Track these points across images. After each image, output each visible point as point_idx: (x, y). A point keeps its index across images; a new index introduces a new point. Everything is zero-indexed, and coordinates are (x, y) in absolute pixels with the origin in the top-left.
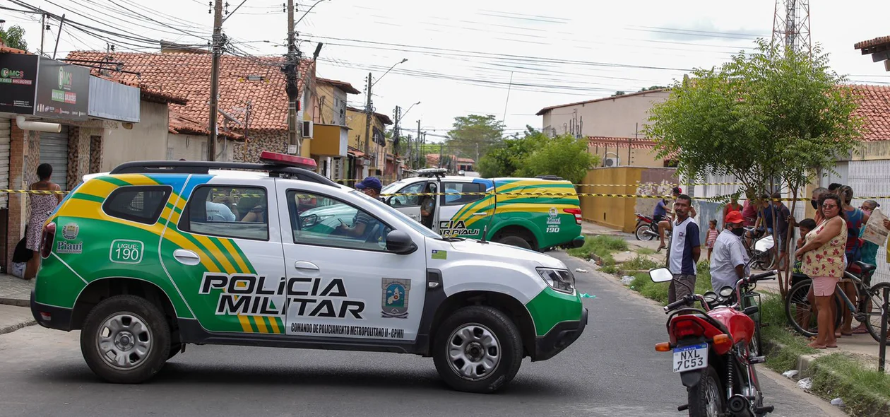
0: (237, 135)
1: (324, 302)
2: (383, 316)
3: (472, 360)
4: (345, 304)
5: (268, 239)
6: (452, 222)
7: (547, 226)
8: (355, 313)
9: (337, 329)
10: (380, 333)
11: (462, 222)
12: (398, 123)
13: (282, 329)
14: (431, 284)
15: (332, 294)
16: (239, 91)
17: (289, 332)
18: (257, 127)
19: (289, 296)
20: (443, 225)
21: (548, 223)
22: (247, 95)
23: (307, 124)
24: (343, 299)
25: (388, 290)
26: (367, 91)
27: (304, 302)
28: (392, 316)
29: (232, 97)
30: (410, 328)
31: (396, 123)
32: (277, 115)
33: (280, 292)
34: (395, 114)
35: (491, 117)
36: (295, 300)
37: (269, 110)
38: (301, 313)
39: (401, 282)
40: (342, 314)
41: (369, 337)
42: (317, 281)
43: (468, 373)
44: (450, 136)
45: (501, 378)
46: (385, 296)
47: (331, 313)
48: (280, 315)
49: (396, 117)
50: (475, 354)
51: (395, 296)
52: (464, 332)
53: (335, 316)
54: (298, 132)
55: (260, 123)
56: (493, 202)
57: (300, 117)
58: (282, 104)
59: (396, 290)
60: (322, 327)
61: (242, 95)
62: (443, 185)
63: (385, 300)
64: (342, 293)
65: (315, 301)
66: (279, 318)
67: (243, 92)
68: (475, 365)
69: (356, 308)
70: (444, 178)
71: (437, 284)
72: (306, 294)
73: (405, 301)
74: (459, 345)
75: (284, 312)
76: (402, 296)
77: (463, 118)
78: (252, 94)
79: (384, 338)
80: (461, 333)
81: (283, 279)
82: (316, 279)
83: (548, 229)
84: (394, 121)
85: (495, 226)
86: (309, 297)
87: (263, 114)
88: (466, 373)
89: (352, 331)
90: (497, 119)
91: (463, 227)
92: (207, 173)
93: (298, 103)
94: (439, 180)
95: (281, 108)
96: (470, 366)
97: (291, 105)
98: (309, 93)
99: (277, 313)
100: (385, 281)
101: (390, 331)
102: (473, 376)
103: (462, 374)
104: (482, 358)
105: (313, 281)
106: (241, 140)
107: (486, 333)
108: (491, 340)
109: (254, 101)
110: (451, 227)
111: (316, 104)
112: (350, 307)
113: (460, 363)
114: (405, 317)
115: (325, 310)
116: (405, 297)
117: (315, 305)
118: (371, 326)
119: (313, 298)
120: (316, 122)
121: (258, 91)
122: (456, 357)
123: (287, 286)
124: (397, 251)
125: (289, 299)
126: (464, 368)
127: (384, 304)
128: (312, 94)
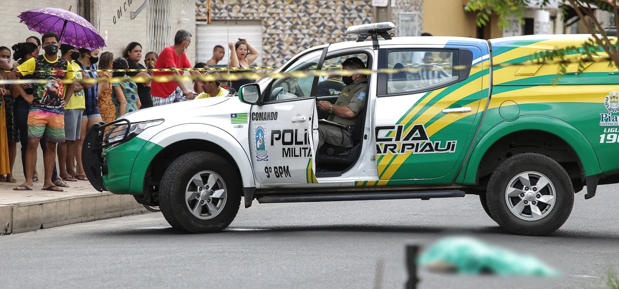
6: (400, 128)
7: (601, 130)
11: (419, 128)
20: (382, 134)
21: (603, 123)
56: (487, 85)
62: (384, 55)
70: (388, 42)
83: (603, 137)
91: (423, 137)
94: (376, 46)
110: (398, 139)
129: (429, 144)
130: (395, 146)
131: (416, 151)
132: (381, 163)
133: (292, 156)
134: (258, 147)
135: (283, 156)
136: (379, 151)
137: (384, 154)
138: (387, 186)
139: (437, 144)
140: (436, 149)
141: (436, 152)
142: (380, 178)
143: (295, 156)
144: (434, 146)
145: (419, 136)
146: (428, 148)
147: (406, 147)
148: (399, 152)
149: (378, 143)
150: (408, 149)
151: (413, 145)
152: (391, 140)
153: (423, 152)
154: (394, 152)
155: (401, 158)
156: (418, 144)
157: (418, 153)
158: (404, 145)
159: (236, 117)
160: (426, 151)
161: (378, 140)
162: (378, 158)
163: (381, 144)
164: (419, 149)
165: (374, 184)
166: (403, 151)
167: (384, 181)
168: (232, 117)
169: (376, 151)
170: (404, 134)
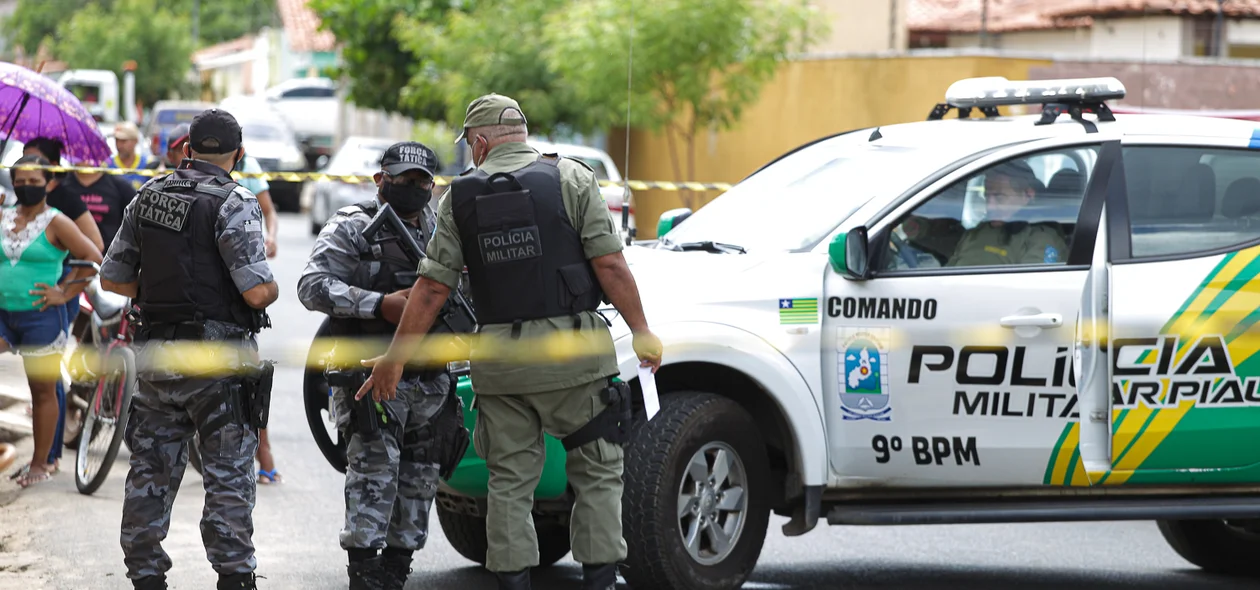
6: (1169, 343)
11: (1214, 344)
110: (1163, 369)
129: (1233, 385)
130: (1155, 387)
131: (1203, 400)
132: (1122, 429)
133: (994, 412)
134: (854, 383)
135: (956, 411)
136: (1118, 400)
137: (1130, 406)
138: (1129, 484)
139: (1251, 385)
140: (1249, 397)
141: (1247, 404)
142: (1113, 467)
143: (1005, 412)
144: (1243, 390)
145: (1211, 363)
146: (1229, 394)
147: (1182, 389)
148: (1163, 401)
149: (1118, 379)
150: (1185, 394)
151: (1196, 386)
152: (1146, 371)
153: (1219, 404)
154: (1152, 402)
155: (1168, 417)
156: (1207, 384)
157: (1208, 404)
158: (1176, 386)
159: (791, 306)
160: (1226, 400)
161: (1118, 371)
162: (1115, 417)
163: (1124, 382)
164: (1211, 395)
165: (1097, 480)
166: (1173, 400)
167: (1124, 473)
168: (781, 306)
169: (1111, 399)
170: (1177, 359)
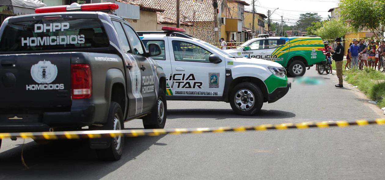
0: (189, 24)
1: (187, 83)
2: (210, 87)
3: (244, 103)
4: (195, 83)
5: (165, 60)
7: (311, 56)
8: (199, 86)
9: (192, 93)
10: (209, 94)
12: (270, 18)
13: (171, 93)
14: (227, 75)
15: (190, 80)
16: (194, 6)
17: (174, 94)
18: (201, 21)
19: (174, 81)
20: (268, 57)
21: (311, 54)
22: (197, 7)
23: (222, 19)
24: (194, 81)
25: (211, 77)
26: (253, 4)
27: (179, 83)
28: (213, 87)
29: (191, 9)
30: (220, 91)
31: (269, 17)
32: (210, 15)
33: (170, 79)
34: (268, 13)
35: (316, 14)
36: (176, 82)
37: (206, 13)
38: (179, 87)
39: (216, 74)
40: (194, 87)
41: (205, 95)
42: (184, 75)
43: (243, 108)
44: (298, 23)
45: (255, 109)
46: (210, 79)
47: (190, 87)
48: (171, 88)
49: (269, 15)
50: (245, 101)
51: (214, 80)
52: (241, 92)
53: (191, 88)
54: (218, 22)
55: (202, 19)
56: (289, 47)
57: (220, 15)
58: (212, 11)
59: (214, 77)
60: (187, 92)
61: (195, 8)
63: (210, 81)
64: (194, 79)
65: (183, 82)
66: (170, 89)
67: (196, 6)
68: (245, 105)
69: (199, 84)
70: (268, 38)
71: (229, 74)
72: (180, 80)
73: (218, 81)
74: (239, 97)
75: (172, 87)
76: (217, 79)
77: (303, 15)
78: (199, 7)
79: (210, 95)
80: (240, 93)
81: (171, 74)
82: (184, 74)
83: (311, 57)
84: (268, 17)
85: (289, 57)
86: (181, 81)
87: (204, 15)
88: (242, 108)
89: (198, 93)
90: (319, 15)
91: (277, 57)
92: (142, 36)
93: (218, 10)
95: (211, 12)
96: (243, 106)
97: (215, 11)
98: (224, 6)
99: (169, 87)
100: (210, 74)
101: (212, 93)
102: (245, 109)
103: (241, 108)
104: (248, 102)
105: (183, 75)
106: (191, 26)
107: (249, 92)
108: (251, 95)
109: (200, 10)
111: (227, 10)
112: (197, 84)
113: (240, 104)
114: (218, 88)
115: (187, 85)
116: (218, 80)
117: (183, 84)
118: (205, 91)
119: (183, 81)
120: (227, 17)
121: (202, 6)
122: (238, 102)
123: (173, 77)
124: (214, 62)
125: (174, 82)
126: (241, 106)
127: (210, 83)
128: (225, 6)
